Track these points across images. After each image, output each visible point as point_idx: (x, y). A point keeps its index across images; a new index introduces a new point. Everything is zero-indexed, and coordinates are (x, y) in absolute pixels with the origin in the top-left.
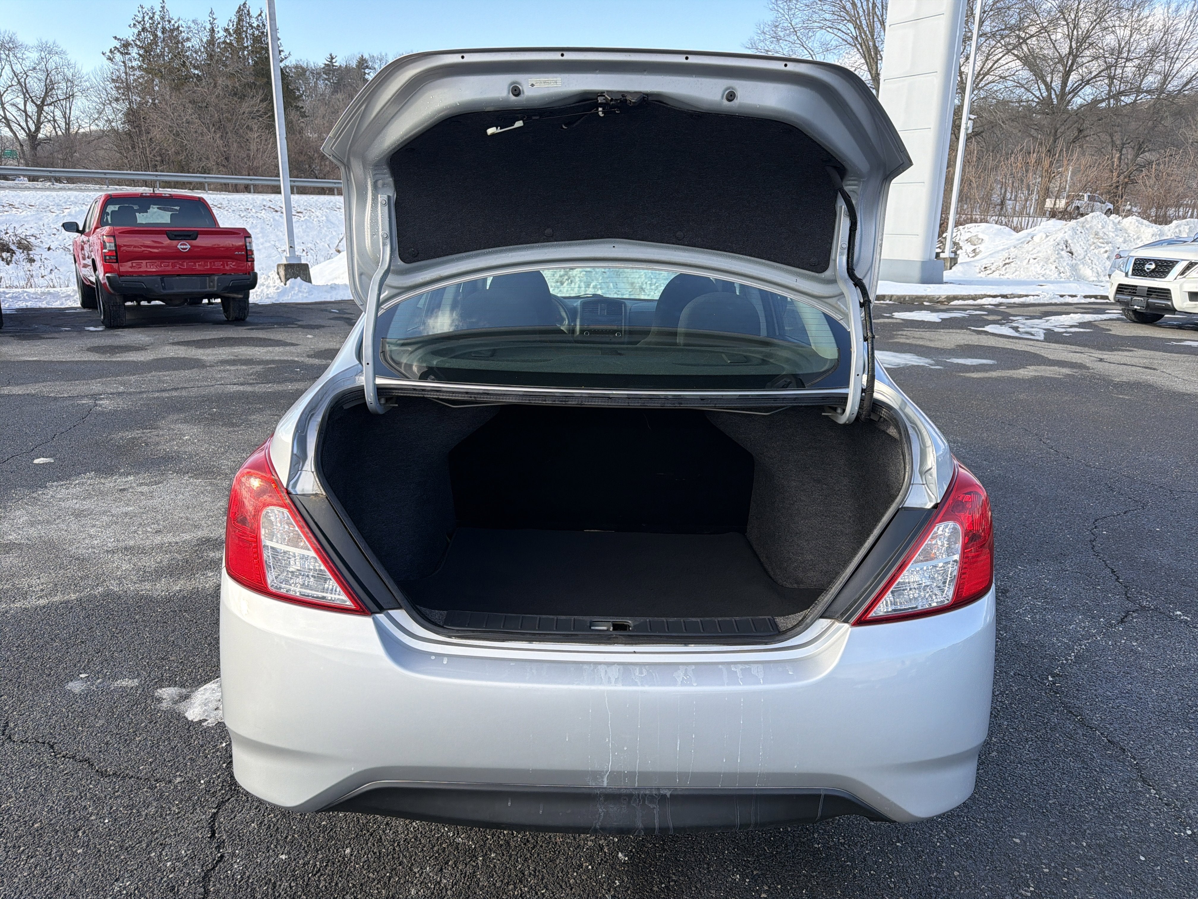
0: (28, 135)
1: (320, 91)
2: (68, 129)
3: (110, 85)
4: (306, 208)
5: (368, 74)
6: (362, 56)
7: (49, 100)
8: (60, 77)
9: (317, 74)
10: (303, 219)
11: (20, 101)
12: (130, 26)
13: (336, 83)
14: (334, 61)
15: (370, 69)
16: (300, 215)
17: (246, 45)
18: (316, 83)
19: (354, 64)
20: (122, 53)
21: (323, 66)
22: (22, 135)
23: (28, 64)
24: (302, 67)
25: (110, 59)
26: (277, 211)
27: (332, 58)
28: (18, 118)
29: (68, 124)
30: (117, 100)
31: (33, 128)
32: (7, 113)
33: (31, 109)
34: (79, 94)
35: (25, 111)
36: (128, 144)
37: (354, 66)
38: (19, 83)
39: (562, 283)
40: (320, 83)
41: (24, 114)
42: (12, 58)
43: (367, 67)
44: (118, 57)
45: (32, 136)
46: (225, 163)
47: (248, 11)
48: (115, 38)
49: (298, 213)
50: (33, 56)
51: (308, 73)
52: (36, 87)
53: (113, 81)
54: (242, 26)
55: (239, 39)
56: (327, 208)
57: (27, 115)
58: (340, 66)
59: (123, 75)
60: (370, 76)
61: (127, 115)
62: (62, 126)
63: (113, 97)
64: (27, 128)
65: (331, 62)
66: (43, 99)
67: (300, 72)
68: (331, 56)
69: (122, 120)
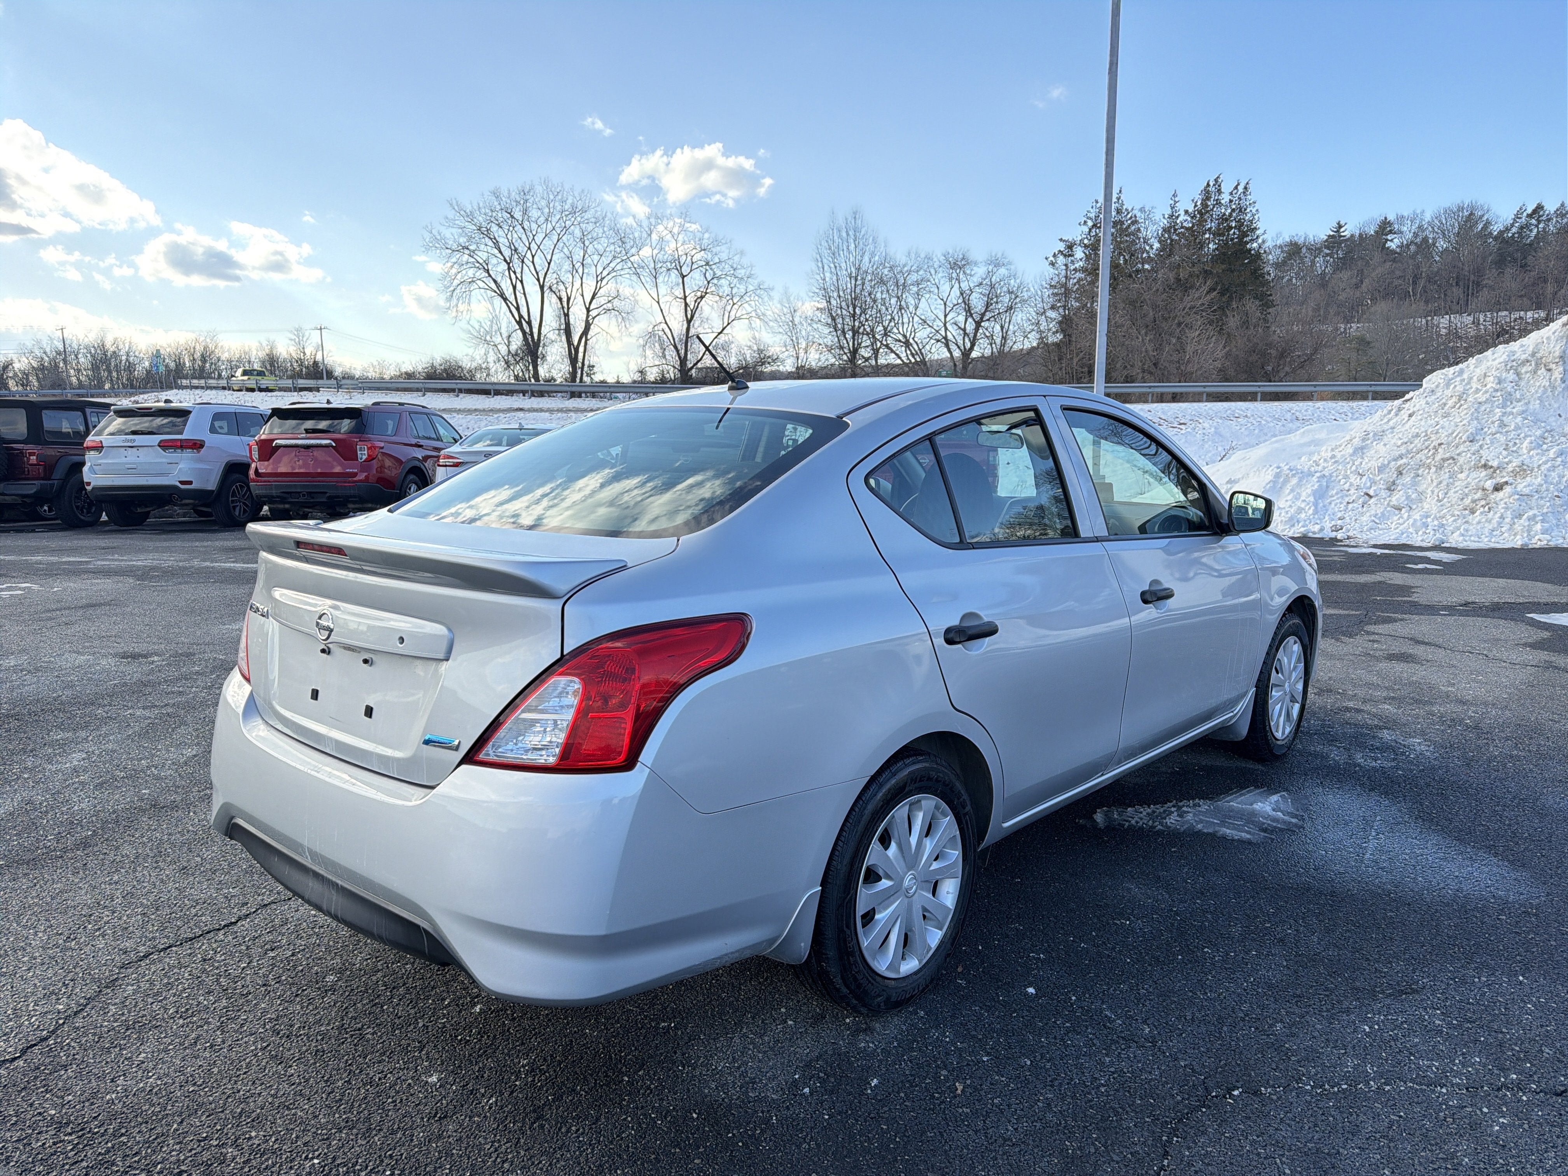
0: (963, 354)
1: (1319, 271)
2: (1003, 345)
4: (1193, 418)
5: (1392, 241)
6: (1386, 218)
7: (988, 315)
8: (1005, 289)
9: (1315, 250)
10: (1183, 432)
11: (961, 319)
12: (1080, 224)
13: (1341, 259)
14: (1342, 230)
15: (1395, 233)
16: (1182, 427)
17: (1207, 227)
18: (1313, 262)
19: (1372, 230)
20: (1065, 256)
21: (1326, 238)
22: (957, 354)
23: (976, 280)
24: (1296, 244)
25: (1052, 264)
27: (1340, 227)
28: (957, 337)
29: (1004, 338)
30: (1053, 308)
31: (968, 345)
32: (948, 333)
33: (970, 327)
34: (1018, 306)
35: (964, 330)
36: (1054, 357)
37: (1372, 233)
38: (964, 301)
39: (1473, 512)
40: (1319, 260)
41: (962, 332)
42: (961, 276)
43: (1391, 232)
44: (1061, 260)
45: (966, 354)
46: (1153, 369)
47: (1218, 187)
48: (1061, 240)
49: (1181, 424)
50: (980, 271)
51: (1304, 250)
52: (977, 303)
53: (1052, 287)
54: (1207, 205)
55: (1202, 221)
56: (1221, 418)
57: (965, 333)
58: (1352, 236)
59: (1064, 280)
60: (1394, 243)
61: (1060, 323)
62: (998, 341)
63: (1049, 305)
64: (962, 348)
65: (1338, 231)
66: (983, 315)
67: (1294, 250)
68: (1338, 224)
69: (1054, 330)
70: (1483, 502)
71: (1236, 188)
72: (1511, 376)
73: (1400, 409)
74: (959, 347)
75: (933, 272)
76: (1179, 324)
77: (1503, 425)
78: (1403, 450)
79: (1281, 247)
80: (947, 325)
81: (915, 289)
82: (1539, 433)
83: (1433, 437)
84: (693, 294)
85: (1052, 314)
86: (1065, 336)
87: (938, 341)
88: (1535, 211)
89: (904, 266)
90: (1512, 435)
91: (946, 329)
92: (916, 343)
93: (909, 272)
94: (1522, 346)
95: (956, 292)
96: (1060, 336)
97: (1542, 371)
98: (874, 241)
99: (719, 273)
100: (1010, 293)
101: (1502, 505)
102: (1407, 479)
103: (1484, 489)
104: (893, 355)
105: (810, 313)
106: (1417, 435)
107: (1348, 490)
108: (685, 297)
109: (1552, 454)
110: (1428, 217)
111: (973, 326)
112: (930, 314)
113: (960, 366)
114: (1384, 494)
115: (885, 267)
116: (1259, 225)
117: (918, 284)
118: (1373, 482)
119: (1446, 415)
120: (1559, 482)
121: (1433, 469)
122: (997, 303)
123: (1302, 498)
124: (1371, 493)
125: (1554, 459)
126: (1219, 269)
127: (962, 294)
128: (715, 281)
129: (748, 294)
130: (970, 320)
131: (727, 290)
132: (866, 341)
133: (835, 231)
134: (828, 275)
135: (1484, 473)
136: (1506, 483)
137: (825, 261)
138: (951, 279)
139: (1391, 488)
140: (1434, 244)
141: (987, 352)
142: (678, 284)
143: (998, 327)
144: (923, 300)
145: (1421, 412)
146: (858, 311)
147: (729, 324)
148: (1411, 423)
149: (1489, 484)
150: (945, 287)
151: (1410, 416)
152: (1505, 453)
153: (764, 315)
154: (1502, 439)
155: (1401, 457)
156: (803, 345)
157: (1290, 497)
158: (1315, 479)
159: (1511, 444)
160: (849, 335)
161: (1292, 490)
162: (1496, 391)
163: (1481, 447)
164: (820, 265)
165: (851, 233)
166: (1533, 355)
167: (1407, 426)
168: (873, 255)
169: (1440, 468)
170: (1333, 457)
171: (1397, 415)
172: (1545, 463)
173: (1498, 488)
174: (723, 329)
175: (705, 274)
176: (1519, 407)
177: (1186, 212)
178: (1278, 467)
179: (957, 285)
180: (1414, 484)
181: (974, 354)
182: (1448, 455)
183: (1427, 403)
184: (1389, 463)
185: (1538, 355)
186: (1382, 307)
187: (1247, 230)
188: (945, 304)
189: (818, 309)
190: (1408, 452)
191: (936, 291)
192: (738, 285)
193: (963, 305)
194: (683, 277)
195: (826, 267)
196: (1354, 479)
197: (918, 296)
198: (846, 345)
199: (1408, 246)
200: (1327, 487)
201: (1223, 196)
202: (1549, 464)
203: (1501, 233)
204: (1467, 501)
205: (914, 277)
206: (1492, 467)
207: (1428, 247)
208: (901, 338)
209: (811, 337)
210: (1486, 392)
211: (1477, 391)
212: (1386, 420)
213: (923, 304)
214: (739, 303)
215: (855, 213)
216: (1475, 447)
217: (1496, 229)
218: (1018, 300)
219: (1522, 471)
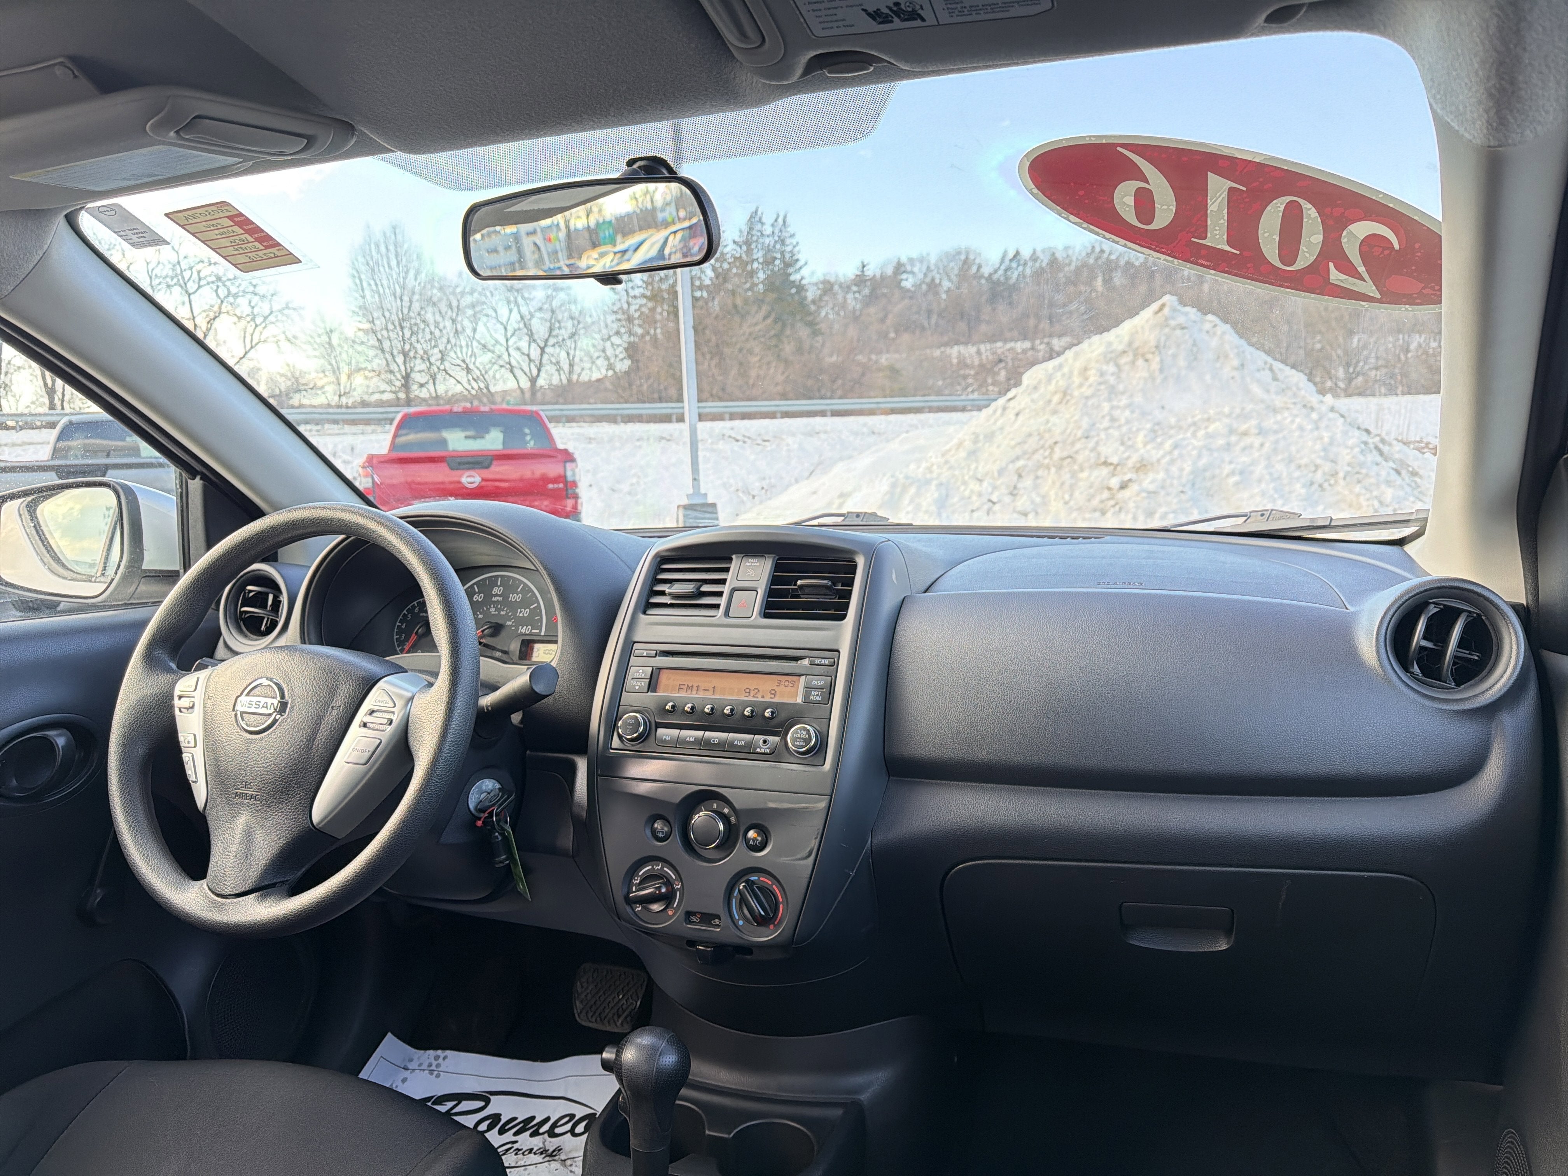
0: (530, 381)
1: (850, 308)
2: (571, 373)
3: (611, 318)
5: (907, 280)
6: (899, 260)
7: (552, 341)
8: (566, 315)
9: (846, 288)
10: (769, 449)
11: (524, 344)
13: (868, 295)
14: (866, 269)
15: (908, 273)
16: (767, 444)
17: (755, 257)
18: (845, 299)
19: (889, 271)
21: (854, 277)
22: (525, 384)
23: (535, 304)
24: (829, 282)
26: (737, 441)
27: (864, 266)
28: (522, 363)
29: (572, 366)
30: (617, 333)
31: (535, 372)
32: (512, 359)
33: (535, 353)
34: (582, 332)
35: (529, 355)
36: (624, 384)
37: (890, 273)
38: (525, 326)
40: (850, 296)
41: (526, 358)
43: (904, 272)
45: (533, 380)
47: (760, 219)
49: (765, 441)
51: (836, 288)
52: (540, 328)
53: (615, 312)
54: (752, 236)
55: (749, 251)
57: (530, 360)
58: (874, 276)
59: (625, 306)
60: (908, 282)
61: (626, 349)
62: (566, 367)
63: (614, 331)
64: (529, 374)
65: (863, 271)
66: (546, 341)
67: (827, 287)
68: (863, 263)
69: (621, 356)
70: (1112, 502)
71: (776, 220)
72: (1111, 368)
73: (1004, 409)
74: (525, 374)
75: (488, 294)
76: (740, 350)
77: (1113, 420)
78: (1018, 451)
79: (816, 284)
80: (510, 350)
81: (470, 312)
82: (1148, 426)
83: (1047, 436)
84: (204, 314)
85: (616, 340)
86: (632, 362)
87: (501, 366)
88: (1015, 256)
89: (457, 287)
90: (1124, 429)
91: (509, 355)
92: (478, 368)
93: (463, 293)
94: (1117, 336)
95: (515, 316)
96: (628, 363)
97: (1140, 362)
98: (419, 257)
99: (234, 290)
100: (572, 318)
101: (1131, 505)
102: (1028, 482)
103: (1109, 489)
104: (452, 381)
105: (350, 334)
106: (1030, 435)
107: (970, 498)
108: (194, 318)
109: (1168, 445)
110: (933, 260)
111: (539, 351)
112: (489, 338)
113: (528, 395)
114: (1007, 499)
115: (433, 287)
116: (799, 256)
117: (473, 306)
118: (995, 488)
119: (1055, 412)
120: (1180, 477)
121: (1053, 470)
122: (560, 328)
123: (924, 509)
124: (995, 499)
125: (1170, 453)
126: (771, 296)
127: (522, 318)
128: (231, 299)
129: (274, 314)
130: (533, 345)
131: (248, 310)
132: (419, 365)
133: (373, 246)
134: (368, 293)
135: (1105, 471)
136: (1130, 480)
137: (363, 277)
138: (509, 302)
139: (1013, 493)
140: (940, 284)
141: (555, 381)
142: (183, 303)
143: (563, 355)
144: (480, 324)
145: (1027, 410)
146: (407, 333)
147: (252, 347)
148: (1019, 422)
149: (1114, 482)
150: (503, 311)
151: (1017, 415)
152: (1122, 448)
153: (295, 337)
154: (1115, 433)
155: (1018, 458)
156: (345, 369)
157: (910, 508)
158: (933, 487)
159: (1126, 439)
160: (400, 359)
161: (912, 501)
162: (1100, 384)
163: (1097, 443)
164: (358, 281)
165: (392, 248)
166: (1130, 344)
167: (1016, 426)
168: (418, 273)
169: (1059, 468)
170: (946, 462)
171: (1002, 415)
172: (1163, 456)
173: (1123, 486)
174: (246, 353)
175: (216, 291)
176: (1124, 401)
177: (735, 242)
178: (893, 476)
179: (515, 310)
180: (1036, 487)
181: (541, 382)
182: (1065, 454)
183: (1033, 401)
184: (1007, 465)
185: (1136, 345)
186: (906, 337)
187: (790, 263)
188: (506, 329)
189: (360, 330)
190: (1025, 453)
191: (494, 314)
192: (260, 303)
193: (525, 330)
194: (189, 295)
195: (365, 284)
196: (974, 486)
197: (475, 319)
198: (396, 369)
199: (920, 285)
200: (947, 496)
201: (765, 227)
202: (1167, 458)
203: (990, 275)
204: (1095, 502)
205: (468, 300)
206: (1111, 464)
207: (936, 286)
208: (459, 362)
209: (353, 362)
210: (1090, 386)
211: (1081, 385)
212: (992, 421)
213: (481, 328)
214: (264, 325)
215: (394, 228)
216: (1091, 444)
217: (986, 271)
218: (581, 326)
219: (1142, 467)
